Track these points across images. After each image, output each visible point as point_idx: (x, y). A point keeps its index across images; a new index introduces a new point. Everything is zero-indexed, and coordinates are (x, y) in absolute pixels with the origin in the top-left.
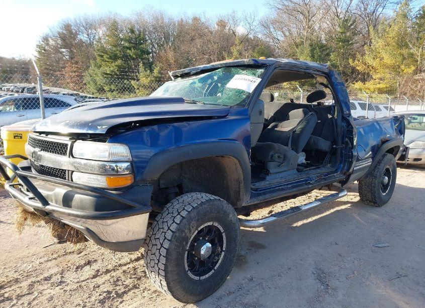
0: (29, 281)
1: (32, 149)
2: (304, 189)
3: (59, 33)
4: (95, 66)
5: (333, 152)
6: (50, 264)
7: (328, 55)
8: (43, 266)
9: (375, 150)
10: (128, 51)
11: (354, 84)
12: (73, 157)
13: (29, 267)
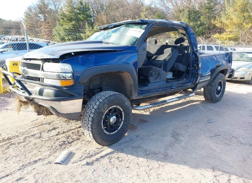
0: (24, 137)
1: (23, 68)
2: (169, 91)
3: (37, 5)
4: (60, 25)
5: (188, 72)
6: (34, 129)
7: (199, 17)
8: (31, 130)
9: (212, 71)
10: (79, 15)
11: (214, 35)
12: (44, 71)
13: (24, 130)
